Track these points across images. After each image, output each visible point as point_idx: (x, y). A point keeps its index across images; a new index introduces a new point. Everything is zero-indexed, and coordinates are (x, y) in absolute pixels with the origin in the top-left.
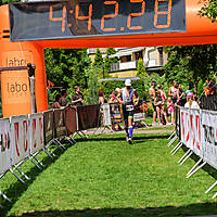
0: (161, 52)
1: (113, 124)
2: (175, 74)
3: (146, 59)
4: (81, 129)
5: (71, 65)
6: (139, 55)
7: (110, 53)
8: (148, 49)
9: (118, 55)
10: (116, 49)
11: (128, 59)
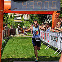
0: (28, 15)
1: (19, 34)
2: (32, 21)
3: (24, 17)
4: (11, 35)
5: (5, 17)
6: (22, 16)
7: (14, 15)
8: (24, 14)
9: (16, 15)
10: (16, 14)
11: (19, 16)
